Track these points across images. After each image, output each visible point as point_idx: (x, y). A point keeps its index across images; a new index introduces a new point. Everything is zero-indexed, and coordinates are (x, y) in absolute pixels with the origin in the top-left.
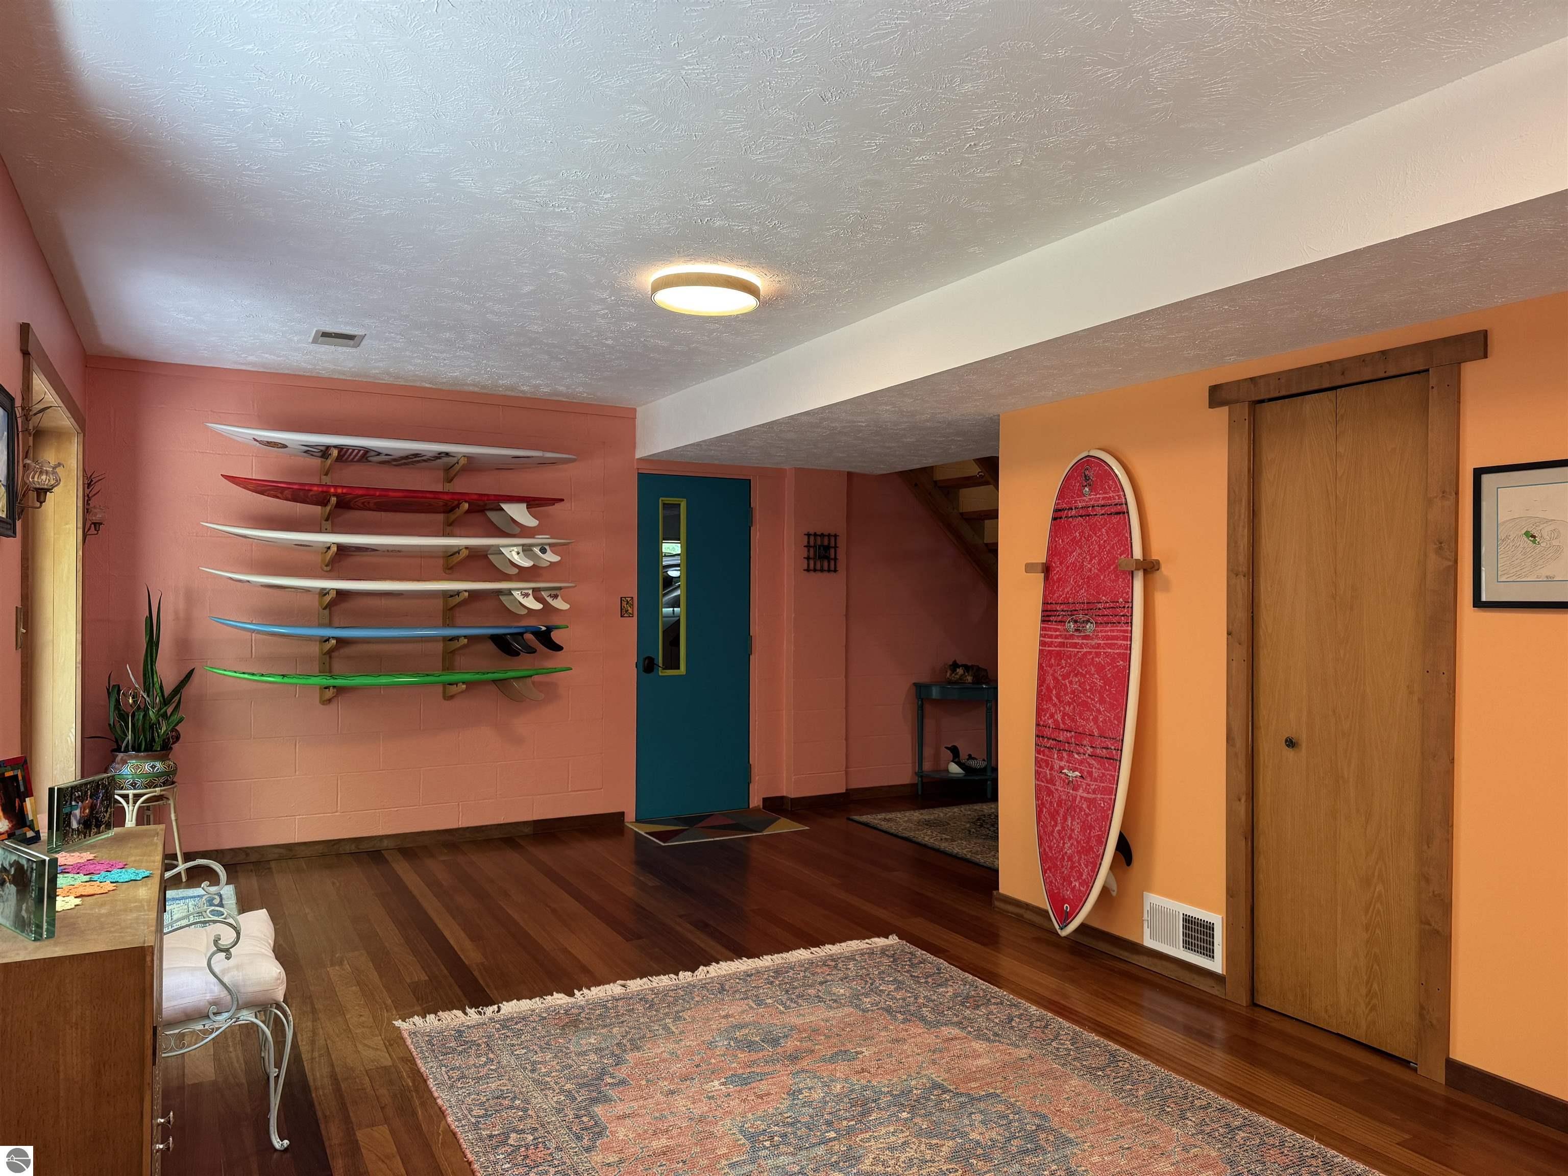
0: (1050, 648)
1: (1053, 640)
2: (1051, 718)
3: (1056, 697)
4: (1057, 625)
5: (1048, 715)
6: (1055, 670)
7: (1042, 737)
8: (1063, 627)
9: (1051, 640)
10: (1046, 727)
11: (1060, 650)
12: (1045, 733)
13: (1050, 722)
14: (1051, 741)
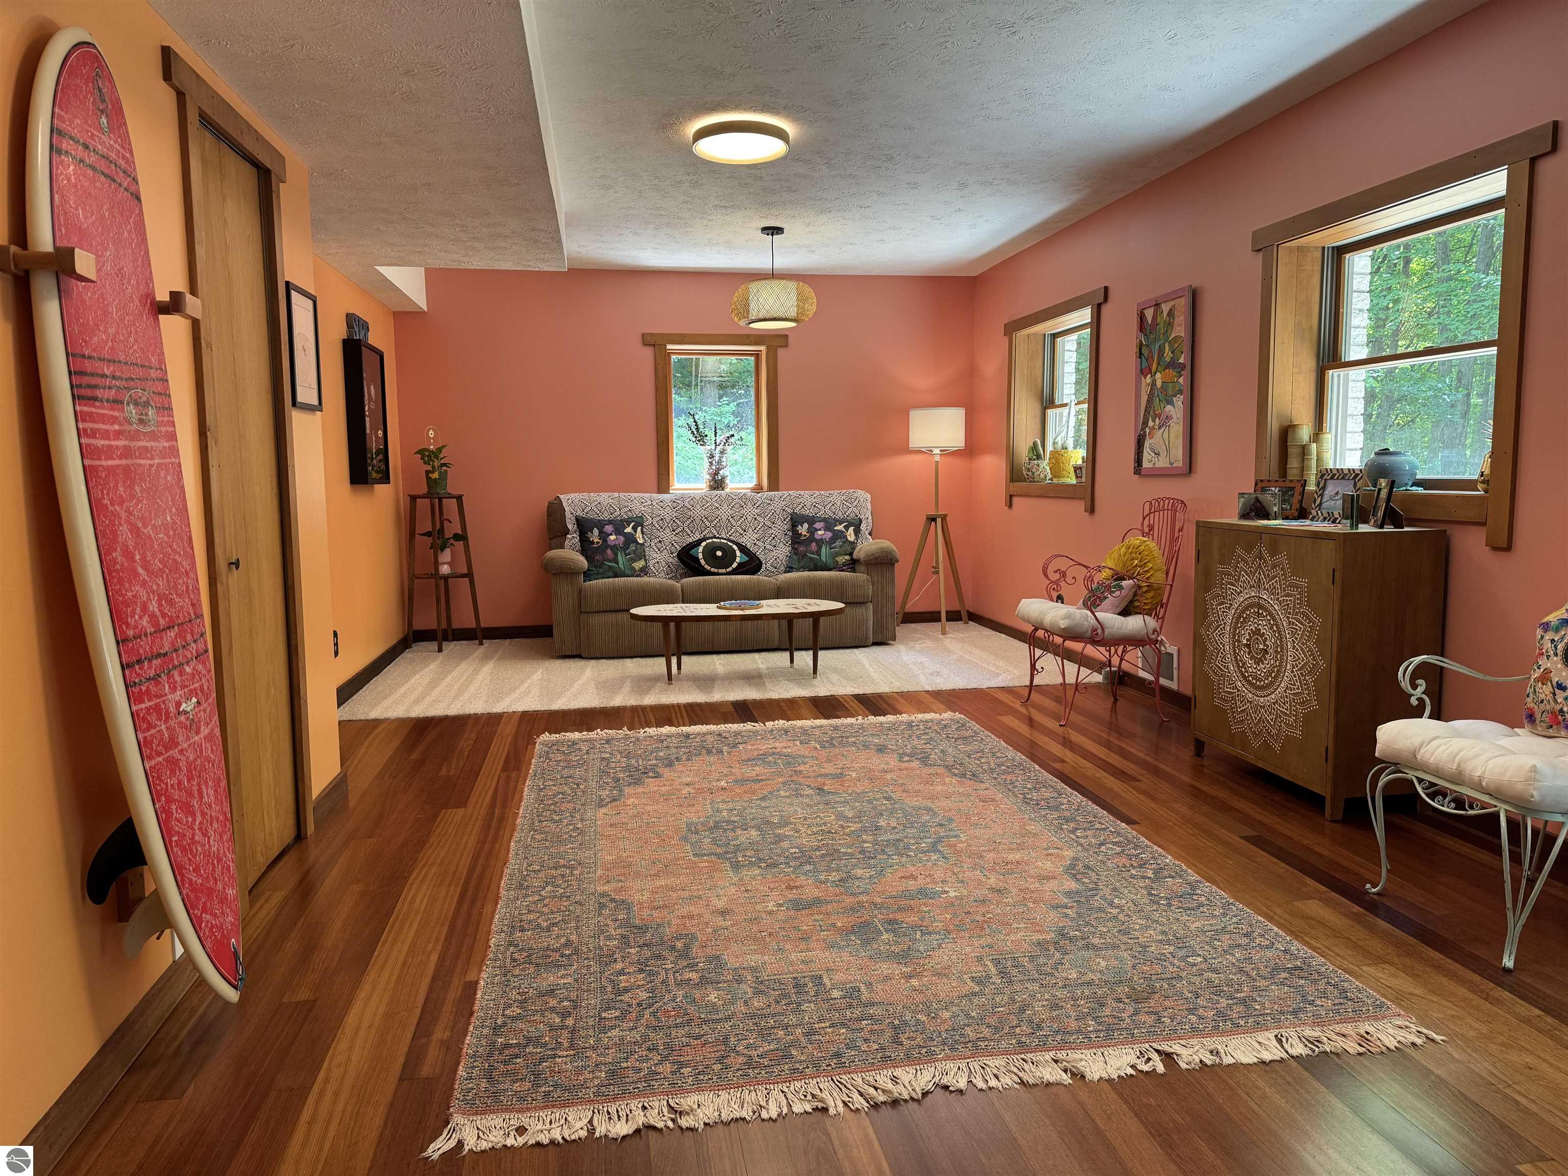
0: (110, 463)
1: (113, 443)
2: (145, 615)
3: (142, 567)
4: (111, 409)
5: (138, 611)
6: (128, 508)
7: (139, 662)
8: (121, 414)
9: (107, 442)
10: (140, 637)
11: (128, 465)
12: (141, 651)
13: (145, 623)
14: (155, 662)
